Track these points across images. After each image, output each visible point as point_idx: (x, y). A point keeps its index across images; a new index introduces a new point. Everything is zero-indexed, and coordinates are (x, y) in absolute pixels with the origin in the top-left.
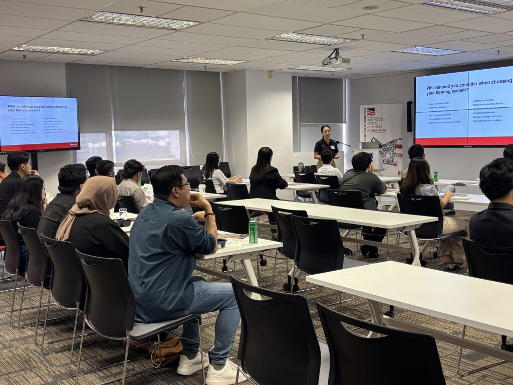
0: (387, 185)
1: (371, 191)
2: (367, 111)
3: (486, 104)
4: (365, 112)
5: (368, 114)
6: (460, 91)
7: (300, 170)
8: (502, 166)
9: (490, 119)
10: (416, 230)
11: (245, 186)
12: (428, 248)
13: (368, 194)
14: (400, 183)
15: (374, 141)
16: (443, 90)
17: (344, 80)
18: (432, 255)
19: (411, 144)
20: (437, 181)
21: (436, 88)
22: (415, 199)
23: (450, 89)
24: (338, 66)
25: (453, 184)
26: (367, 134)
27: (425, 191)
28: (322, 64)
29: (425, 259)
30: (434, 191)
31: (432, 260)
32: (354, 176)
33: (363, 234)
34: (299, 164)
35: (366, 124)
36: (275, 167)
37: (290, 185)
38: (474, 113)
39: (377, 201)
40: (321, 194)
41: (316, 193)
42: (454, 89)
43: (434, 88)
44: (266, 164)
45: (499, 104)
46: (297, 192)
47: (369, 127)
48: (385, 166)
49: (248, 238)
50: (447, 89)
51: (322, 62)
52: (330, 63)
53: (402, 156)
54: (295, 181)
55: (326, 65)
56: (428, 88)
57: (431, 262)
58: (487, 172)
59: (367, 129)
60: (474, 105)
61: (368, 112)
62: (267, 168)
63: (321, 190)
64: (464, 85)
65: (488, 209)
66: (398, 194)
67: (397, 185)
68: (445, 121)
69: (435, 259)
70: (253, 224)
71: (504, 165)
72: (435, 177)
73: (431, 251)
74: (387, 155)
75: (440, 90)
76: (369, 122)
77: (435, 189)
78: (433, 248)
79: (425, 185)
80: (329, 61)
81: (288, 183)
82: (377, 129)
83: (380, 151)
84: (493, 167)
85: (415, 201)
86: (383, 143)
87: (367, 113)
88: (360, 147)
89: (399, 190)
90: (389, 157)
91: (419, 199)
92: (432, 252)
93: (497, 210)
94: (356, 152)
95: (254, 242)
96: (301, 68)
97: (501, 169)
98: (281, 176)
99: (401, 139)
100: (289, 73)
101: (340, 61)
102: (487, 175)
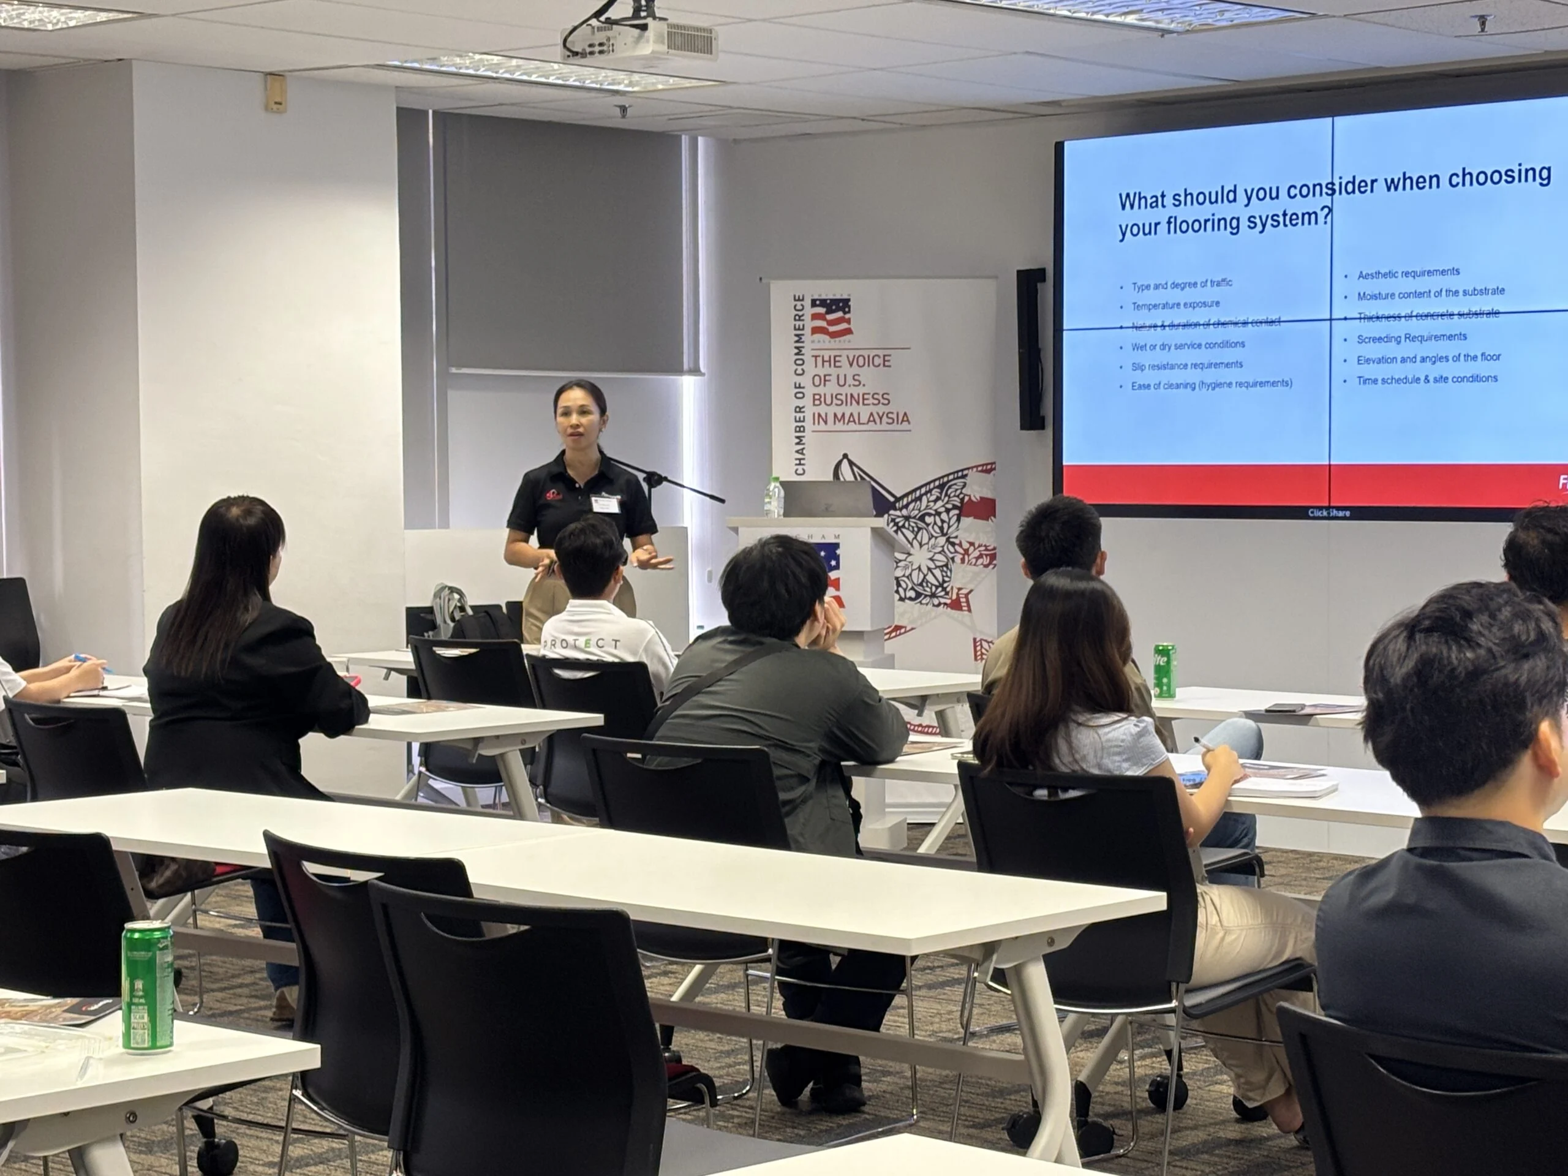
0: (909, 714)
1: (822, 750)
2: (809, 311)
3: (1419, 295)
4: (798, 318)
5: (816, 330)
6: (1292, 219)
7: (446, 629)
8: (1475, 627)
9: (1441, 369)
10: (1052, 962)
11: (115, 719)
12: (1124, 1055)
13: (808, 766)
14: (978, 703)
15: (846, 473)
16: (1205, 211)
17: (685, 140)
18: (1143, 1093)
19: (1041, 494)
20: (1170, 695)
21: (1169, 201)
22: (1053, 790)
23: (1238, 209)
24: (648, 66)
25: (1249, 715)
26: (808, 437)
27: (1104, 749)
28: (559, 49)
29: (1107, 1116)
30: (1148, 752)
31: (1146, 1125)
32: (738, 664)
33: (784, 987)
34: (437, 595)
35: (805, 381)
36: (299, 613)
37: (381, 711)
38: (1361, 340)
39: (855, 806)
40: (561, 763)
41: (529, 756)
42: (1262, 208)
43: (1157, 201)
44: (246, 594)
45: (1484, 292)
46: (427, 750)
47: (817, 399)
48: (906, 612)
49: (114, 1023)
50: (1225, 210)
51: (560, 41)
52: (603, 48)
53: (993, 557)
54: (415, 689)
55: (583, 55)
56: (1127, 201)
57: (1135, 1130)
58: (1402, 659)
59: (810, 411)
60: (1361, 297)
61: (815, 317)
62: (249, 617)
63: (557, 739)
64: (1308, 190)
65: (1410, 850)
66: (962, 766)
67: (963, 716)
68: (1210, 376)
69: (1159, 1118)
70: (147, 943)
71: (1485, 618)
72: (1162, 672)
73: (1139, 1072)
74: (915, 550)
75: (1188, 213)
76: (822, 372)
77: (1158, 741)
78: (1153, 1055)
79: (1105, 719)
80: (600, 37)
81: (373, 701)
82: (865, 412)
83: (875, 531)
84: (1429, 631)
85: (1054, 806)
86: (896, 485)
87: (809, 324)
88: (775, 505)
89: (968, 745)
90: (925, 564)
91: (1073, 794)
92: (1142, 1079)
93: (1451, 853)
94: (750, 536)
95: (154, 1046)
96: (450, 63)
97: (1472, 644)
98: (329, 659)
99: (988, 469)
100: (379, 88)
101: (659, 39)
102: (1399, 673)
